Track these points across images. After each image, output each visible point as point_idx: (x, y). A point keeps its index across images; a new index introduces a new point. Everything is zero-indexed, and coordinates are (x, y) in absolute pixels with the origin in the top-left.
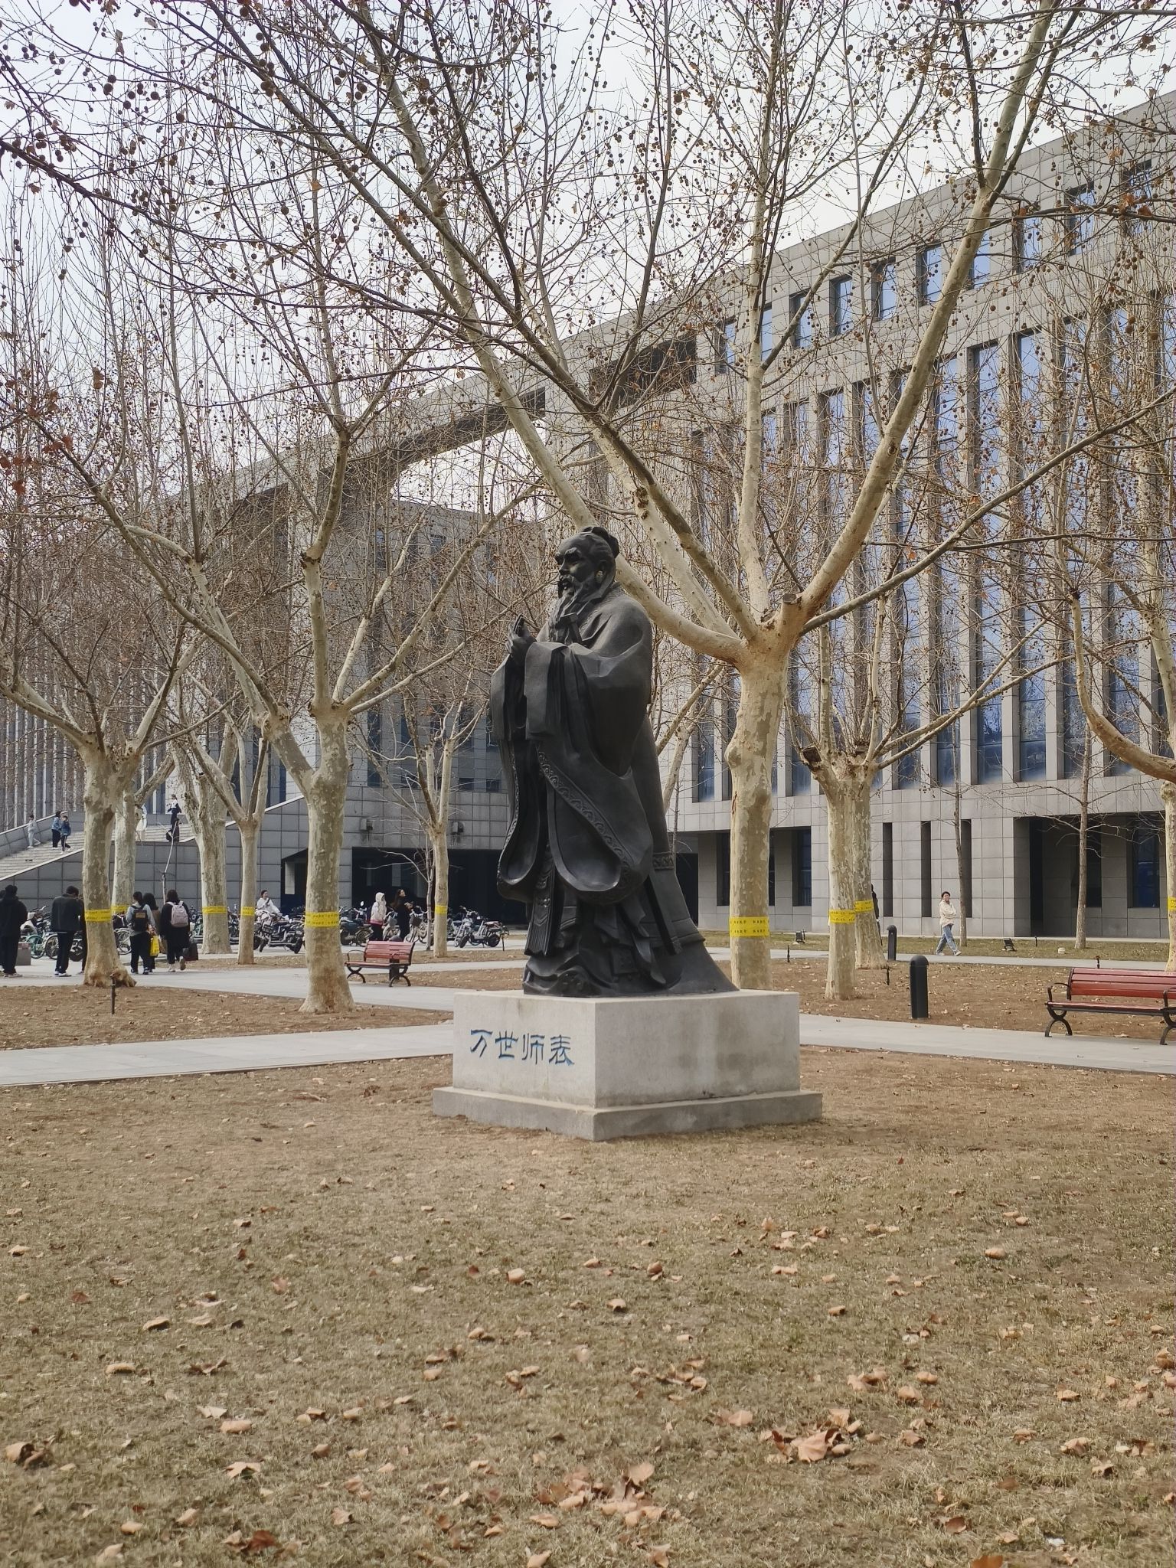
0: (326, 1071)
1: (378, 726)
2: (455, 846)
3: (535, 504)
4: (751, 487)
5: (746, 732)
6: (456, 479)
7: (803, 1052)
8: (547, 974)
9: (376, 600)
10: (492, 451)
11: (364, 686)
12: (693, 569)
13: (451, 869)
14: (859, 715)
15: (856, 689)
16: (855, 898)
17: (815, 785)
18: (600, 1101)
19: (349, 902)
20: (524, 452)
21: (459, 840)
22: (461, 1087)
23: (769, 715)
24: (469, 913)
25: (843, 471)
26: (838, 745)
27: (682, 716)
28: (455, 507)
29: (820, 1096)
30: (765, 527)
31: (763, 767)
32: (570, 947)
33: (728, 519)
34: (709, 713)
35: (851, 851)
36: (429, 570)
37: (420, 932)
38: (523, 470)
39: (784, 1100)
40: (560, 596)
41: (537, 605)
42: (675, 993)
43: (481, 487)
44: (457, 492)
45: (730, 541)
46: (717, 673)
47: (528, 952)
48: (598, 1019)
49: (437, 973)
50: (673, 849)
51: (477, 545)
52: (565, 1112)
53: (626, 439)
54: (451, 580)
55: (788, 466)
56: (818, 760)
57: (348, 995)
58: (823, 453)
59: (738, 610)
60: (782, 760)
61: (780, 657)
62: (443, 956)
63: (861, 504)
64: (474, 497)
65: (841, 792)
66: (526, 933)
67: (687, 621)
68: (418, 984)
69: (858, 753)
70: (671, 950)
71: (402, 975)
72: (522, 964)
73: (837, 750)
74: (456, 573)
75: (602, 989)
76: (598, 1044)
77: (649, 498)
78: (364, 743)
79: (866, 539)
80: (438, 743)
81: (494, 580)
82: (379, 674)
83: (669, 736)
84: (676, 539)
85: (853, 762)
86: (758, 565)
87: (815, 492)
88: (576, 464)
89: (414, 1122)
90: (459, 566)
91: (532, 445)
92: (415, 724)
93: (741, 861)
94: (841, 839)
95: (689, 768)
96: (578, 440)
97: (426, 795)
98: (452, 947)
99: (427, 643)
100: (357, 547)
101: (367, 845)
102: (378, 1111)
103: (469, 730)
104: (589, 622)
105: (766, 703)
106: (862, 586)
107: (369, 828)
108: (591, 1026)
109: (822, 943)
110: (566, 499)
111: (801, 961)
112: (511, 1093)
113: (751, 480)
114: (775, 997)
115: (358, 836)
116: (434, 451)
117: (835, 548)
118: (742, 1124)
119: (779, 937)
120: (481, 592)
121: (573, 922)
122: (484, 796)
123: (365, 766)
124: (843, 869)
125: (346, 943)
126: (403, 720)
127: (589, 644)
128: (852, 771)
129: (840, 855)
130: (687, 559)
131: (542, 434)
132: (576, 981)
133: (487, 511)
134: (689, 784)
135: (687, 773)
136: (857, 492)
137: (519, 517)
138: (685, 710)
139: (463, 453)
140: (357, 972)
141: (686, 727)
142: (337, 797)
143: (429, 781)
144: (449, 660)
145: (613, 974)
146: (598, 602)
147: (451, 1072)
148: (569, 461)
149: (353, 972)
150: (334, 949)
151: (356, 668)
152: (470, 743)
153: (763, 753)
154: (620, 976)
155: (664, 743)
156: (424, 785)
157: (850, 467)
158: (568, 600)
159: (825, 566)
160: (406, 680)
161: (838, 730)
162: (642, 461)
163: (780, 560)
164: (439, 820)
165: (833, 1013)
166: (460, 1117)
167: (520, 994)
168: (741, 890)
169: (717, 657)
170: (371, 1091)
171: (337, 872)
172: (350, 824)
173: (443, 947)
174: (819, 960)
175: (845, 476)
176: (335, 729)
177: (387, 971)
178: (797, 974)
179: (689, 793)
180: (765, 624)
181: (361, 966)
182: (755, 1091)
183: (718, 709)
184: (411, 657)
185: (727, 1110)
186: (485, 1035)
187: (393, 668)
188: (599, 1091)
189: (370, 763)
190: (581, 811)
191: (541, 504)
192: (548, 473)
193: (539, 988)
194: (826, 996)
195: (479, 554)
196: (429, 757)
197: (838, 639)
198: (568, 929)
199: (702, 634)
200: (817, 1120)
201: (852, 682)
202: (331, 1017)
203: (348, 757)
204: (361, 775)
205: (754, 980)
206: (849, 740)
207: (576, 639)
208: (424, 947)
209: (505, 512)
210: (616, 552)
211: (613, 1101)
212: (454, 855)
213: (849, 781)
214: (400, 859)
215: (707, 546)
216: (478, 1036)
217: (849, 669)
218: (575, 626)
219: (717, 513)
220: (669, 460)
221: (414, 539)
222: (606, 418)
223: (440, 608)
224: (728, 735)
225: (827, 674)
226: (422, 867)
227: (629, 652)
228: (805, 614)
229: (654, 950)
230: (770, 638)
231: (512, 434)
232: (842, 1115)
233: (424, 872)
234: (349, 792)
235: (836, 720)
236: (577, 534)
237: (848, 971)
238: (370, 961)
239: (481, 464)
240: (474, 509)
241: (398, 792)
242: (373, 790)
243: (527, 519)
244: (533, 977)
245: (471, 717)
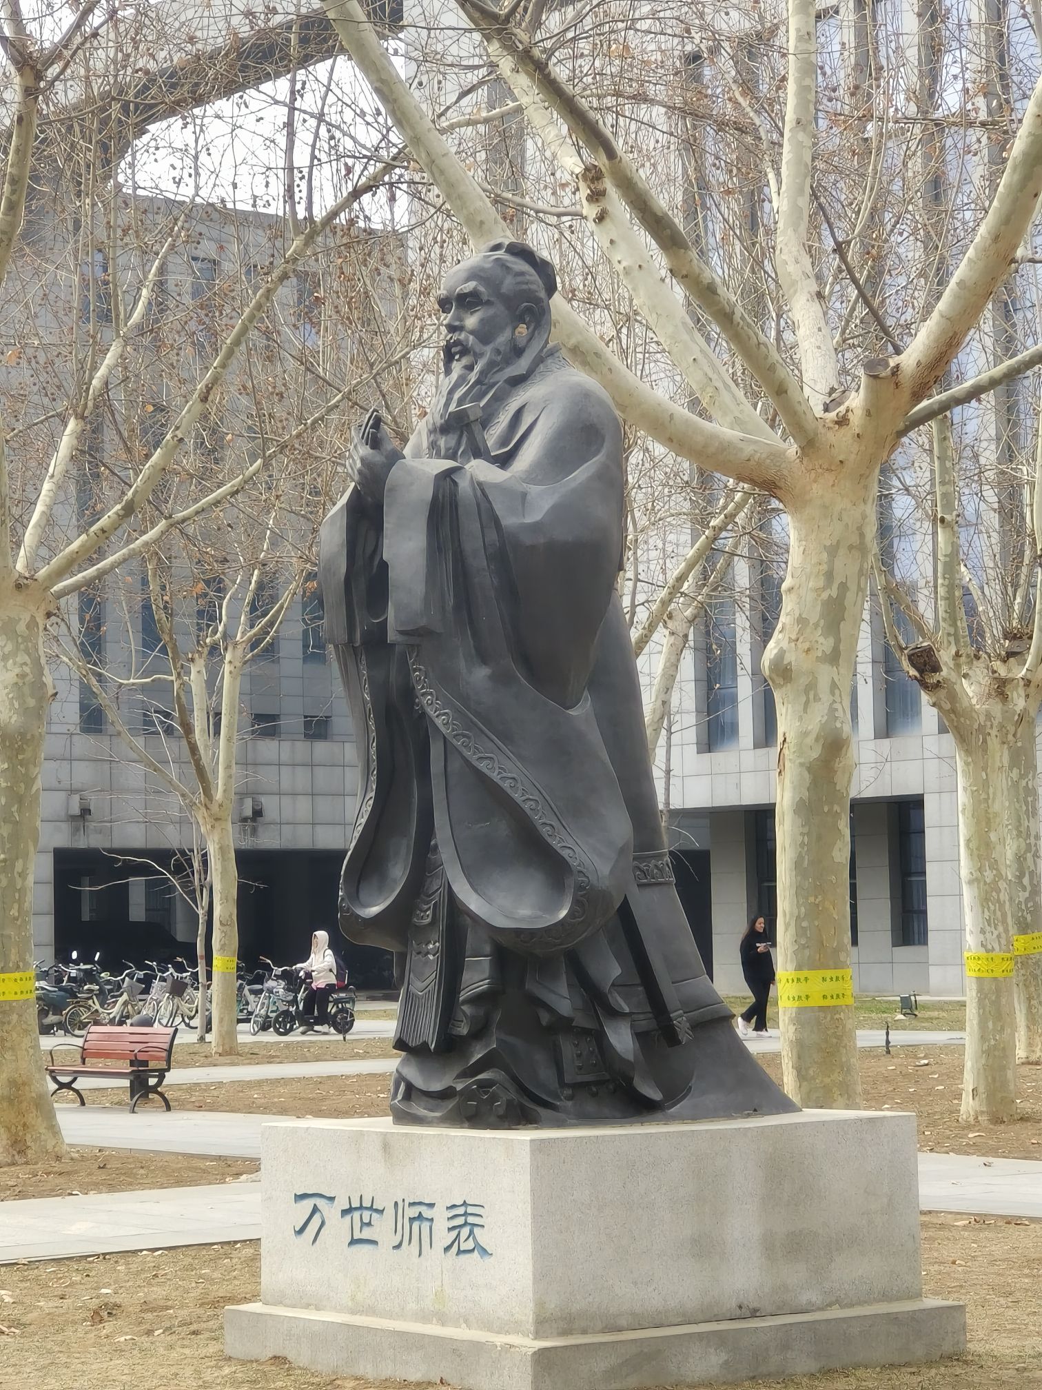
0: (17, 1276)
1: (98, 622)
2: (247, 844)
3: (392, 199)
4: (798, 160)
5: (801, 621)
6: (241, 153)
7: (924, 1226)
8: (436, 1086)
9: (95, 382)
10: (309, 102)
11: (75, 545)
12: (692, 314)
13: (242, 889)
14: (1011, 582)
15: (1003, 534)
16: (1012, 930)
17: (929, 715)
18: (542, 1325)
19: (48, 953)
20: (369, 100)
21: (254, 831)
22: (278, 1303)
23: (843, 587)
24: (278, 971)
25: (971, 124)
26: (973, 641)
27: (675, 590)
28: (240, 206)
29: (961, 1308)
30: (826, 233)
31: (834, 686)
32: (479, 1033)
33: (752, 220)
34: (724, 584)
35: (1002, 841)
36: (192, 326)
37: (185, 1007)
38: (370, 137)
39: (894, 1319)
40: (448, 371)
41: (397, 386)
42: (681, 1118)
43: (290, 169)
44: (244, 180)
45: (758, 257)
46: (739, 507)
47: (400, 1044)
48: (536, 1169)
49: (220, 1084)
50: (667, 844)
51: (284, 277)
52: (477, 1347)
53: (561, 72)
54: (237, 342)
55: (867, 117)
56: (936, 668)
57: (54, 1130)
58: (929, 93)
59: (780, 391)
60: (865, 669)
61: (861, 478)
62: (231, 1053)
63: (1009, 186)
64: (277, 188)
65: (981, 728)
66: (395, 1007)
67: (682, 411)
68: (184, 1106)
69: (1011, 654)
70: (670, 1035)
71: (154, 1089)
72: (391, 1064)
73: (971, 650)
74: (244, 330)
75: (541, 1111)
76: (537, 1216)
77: (608, 184)
78: (74, 652)
79: (1019, 253)
80: (214, 649)
81: (319, 342)
82: (104, 522)
83: (651, 628)
84: (660, 261)
85: (1002, 671)
86: (816, 307)
87: (916, 164)
88: (469, 123)
89: (189, 1371)
90: (252, 318)
91: (386, 87)
92: (170, 614)
93: (798, 865)
94: (983, 819)
95: (690, 688)
96: (472, 78)
97: (193, 749)
98: (246, 1035)
99: (191, 462)
100: (55, 283)
101: (82, 843)
102: (119, 1351)
103: (271, 624)
104: (503, 419)
105: (839, 564)
106: (1010, 340)
107: (85, 812)
108: (523, 1182)
109: (951, 1015)
110: (452, 190)
111: (911, 1050)
112: (371, 1311)
113: (799, 146)
114: (871, 1120)
115: (65, 827)
116: (200, 100)
117: (961, 272)
118: (812, 1366)
119: (870, 1006)
120: (292, 364)
121: (484, 986)
122: (302, 747)
123: (75, 696)
124: (989, 875)
125: (46, 1030)
126: (147, 607)
127: (504, 461)
128: (1001, 688)
129: (983, 849)
130: (678, 292)
131: (401, 67)
132: (494, 1098)
133: (301, 213)
134: (691, 719)
135: (686, 697)
136: (998, 161)
137: (361, 224)
138: (681, 579)
139: (254, 105)
140: (68, 1086)
141: (684, 610)
142: (28, 754)
143: (199, 721)
144: (234, 494)
145: (562, 1084)
146: (518, 381)
147: (256, 1274)
148: (453, 116)
149: (62, 1086)
150: (26, 1042)
151: (58, 510)
152: (271, 649)
153: (834, 657)
154: (578, 1087)
155: (644, 640)
156: (188, 729)
157: (983, 116)
158: (462, 380)
159: (942, 305)
160: (152, 534)
161: (972, 611)
162: (593, 115)
163: (853, 293)
164: (219, 795)
165: (975, 1149)
166: (278, 1360)
167: (385, 1124)
168: (798, 919)
169: (740, 479)
170: (104, 1313)
171: (29, 898)
172: (51, 804)
173: (230, 1035)
174: (946, 1048)
175: (974, 134)
176: (21, 628)
177: (126, 1083)
178: (905, 1076)
179: (691, 735)
180: (832, 415)
181: (76, 1074)
182: (838, 1302)
183: (742, 575)
184: (160, 488)
185: (785, 1340)
186: (321, 1203)
187: (129, 509)
188: (540, 1305)
189: (85, 690)
190: (495, 776)
191: (403, 199)
192: (416, 140)
193: (422, 1112)
194: (963, 1116)
195: (286, 293)
196: (196, 676)
197: (968, 440)
198: (476, 1000)
199: (713, 436)
200: (957, 1357)
201: (993, 520)
202: (22, 1173)
203: (48, 679)
204: (68, 712)
205: (827, 1090)
206: (993, 632)
207: (478, 452)
208: (193, 1037)
209: (334, 214)
210: (551, 289)
211: (567, 1323)
212: (249, 862)
213: (996, 708)
214: (145, 871)
215: (717, 269)
216: (308, 1205)
217: (990, 495)
218: (476, 428)
219: (732, 208)
220: (643, 111)
221: (162, 270)
222: (524, 37)
223: (215, 396)
224: (764, 628)
225: (948, 506)
226: (187, 884)
227: (581, 474)
228: (906, 394)
229: (640, 1036)
230: (842, 443)
231: (345, 70)
232: (1004, 1346)
233: (192, 893)
234: (51, 745)
235: (967, 593)
236: (475, 255)
237: (1003, 1068)
238: (94, 1064)
239: (289, 125)
240: (277, 208)
241: (139, 742)
242: (91, 740)
243: (376, 225)
244: (411, 1092)
245: (274, 599)
